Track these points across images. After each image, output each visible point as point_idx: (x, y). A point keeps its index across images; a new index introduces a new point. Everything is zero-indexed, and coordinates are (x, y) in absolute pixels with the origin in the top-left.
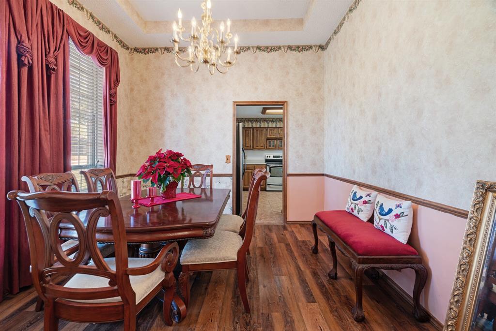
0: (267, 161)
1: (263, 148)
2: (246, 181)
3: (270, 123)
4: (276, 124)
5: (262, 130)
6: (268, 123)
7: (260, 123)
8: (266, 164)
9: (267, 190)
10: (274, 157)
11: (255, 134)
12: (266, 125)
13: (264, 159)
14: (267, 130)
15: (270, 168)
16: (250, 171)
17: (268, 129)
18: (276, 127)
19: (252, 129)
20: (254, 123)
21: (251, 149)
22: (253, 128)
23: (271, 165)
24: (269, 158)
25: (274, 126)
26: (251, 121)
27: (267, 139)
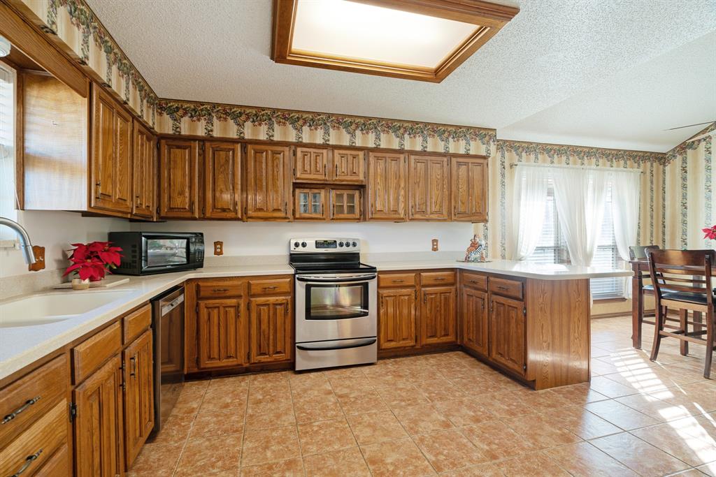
0: (294, 258)
1: (283, 215)
2: (215, 343)
3: (306, 128)
4: (327, 133)
5: (274, 153)
6: (299, 130)
7: (271, 128)
8: (292, 271)
9: (298, 368)
10: (318, 244)
11: (251, 164)
12: (292, 137)
13: (282, 252)
14: (295, 154)
15: (308, 288)
16: (233, 301)
17: (299, 150)
18: (325, 146)
19: (239, 146)
20: (248, 124)
21: (237, 219)
22: (244, 143)
23: (313, 277)
24: (300, 250)
25: (319, 141)
26: (236, 117)
27: (297, 186)
